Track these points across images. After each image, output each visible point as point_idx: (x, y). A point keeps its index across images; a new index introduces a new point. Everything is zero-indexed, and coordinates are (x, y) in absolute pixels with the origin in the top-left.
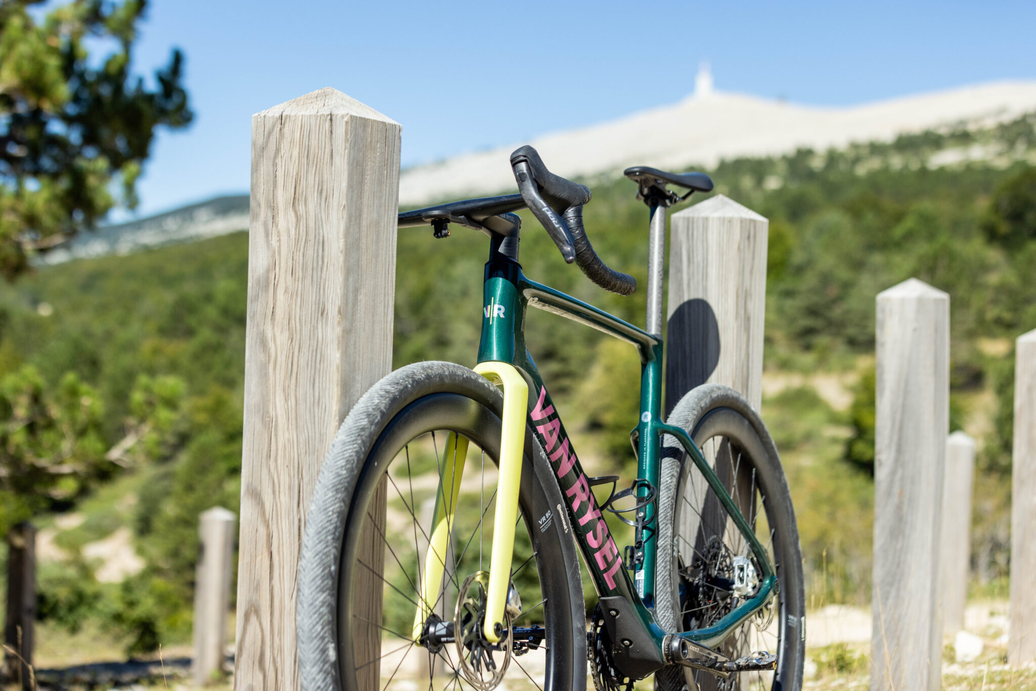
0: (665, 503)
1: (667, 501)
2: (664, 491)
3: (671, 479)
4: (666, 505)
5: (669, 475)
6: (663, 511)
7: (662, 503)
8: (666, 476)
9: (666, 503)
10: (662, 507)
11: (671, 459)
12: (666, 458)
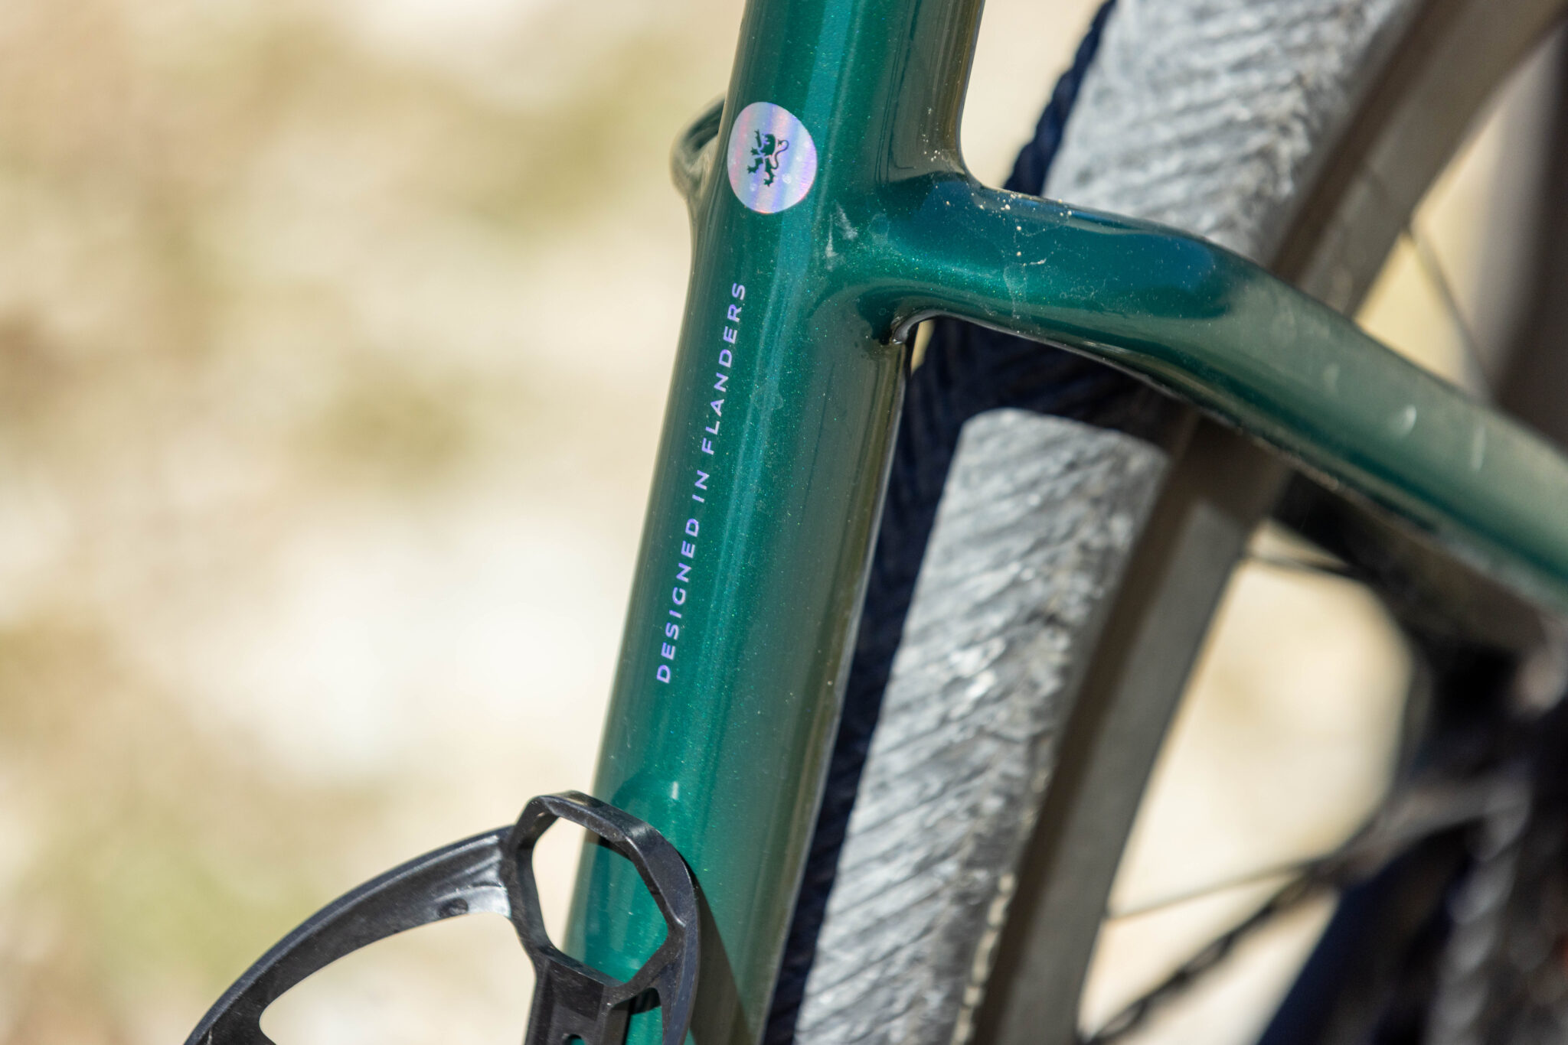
0: (881, 924)
1: (910, 893)
2: (904, 793)
3: (997, 663)
4: (889, 939)
5: (995, 619)
6: (846, 995)
7: (856, 919)
8: (962, 630)
9: (900, 915)
10: (850, 958)
11: (1053, 427)
12: (1009, 418)
